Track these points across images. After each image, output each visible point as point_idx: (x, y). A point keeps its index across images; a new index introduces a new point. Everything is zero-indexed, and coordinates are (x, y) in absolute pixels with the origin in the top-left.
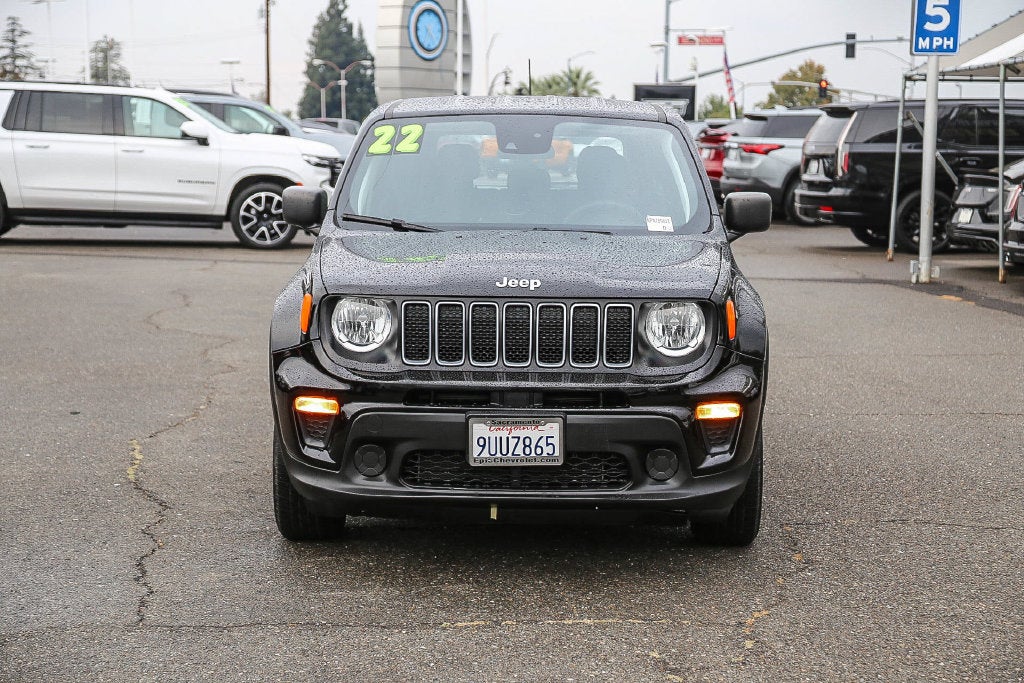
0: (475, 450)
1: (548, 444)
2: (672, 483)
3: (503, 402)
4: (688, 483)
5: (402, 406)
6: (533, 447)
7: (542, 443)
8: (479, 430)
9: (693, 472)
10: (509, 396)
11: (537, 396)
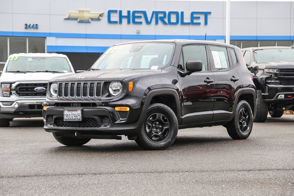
0: (65, 117)
1: (79, 116)
2: (108, 126)
3: (73, 106)
4: (111, 126)
5: (54, 107)
6: (76, 116)
7: (78, 115)
8: (66, 112)
9: (113, 124)
10: (74, 104)
11: (79, 104)
